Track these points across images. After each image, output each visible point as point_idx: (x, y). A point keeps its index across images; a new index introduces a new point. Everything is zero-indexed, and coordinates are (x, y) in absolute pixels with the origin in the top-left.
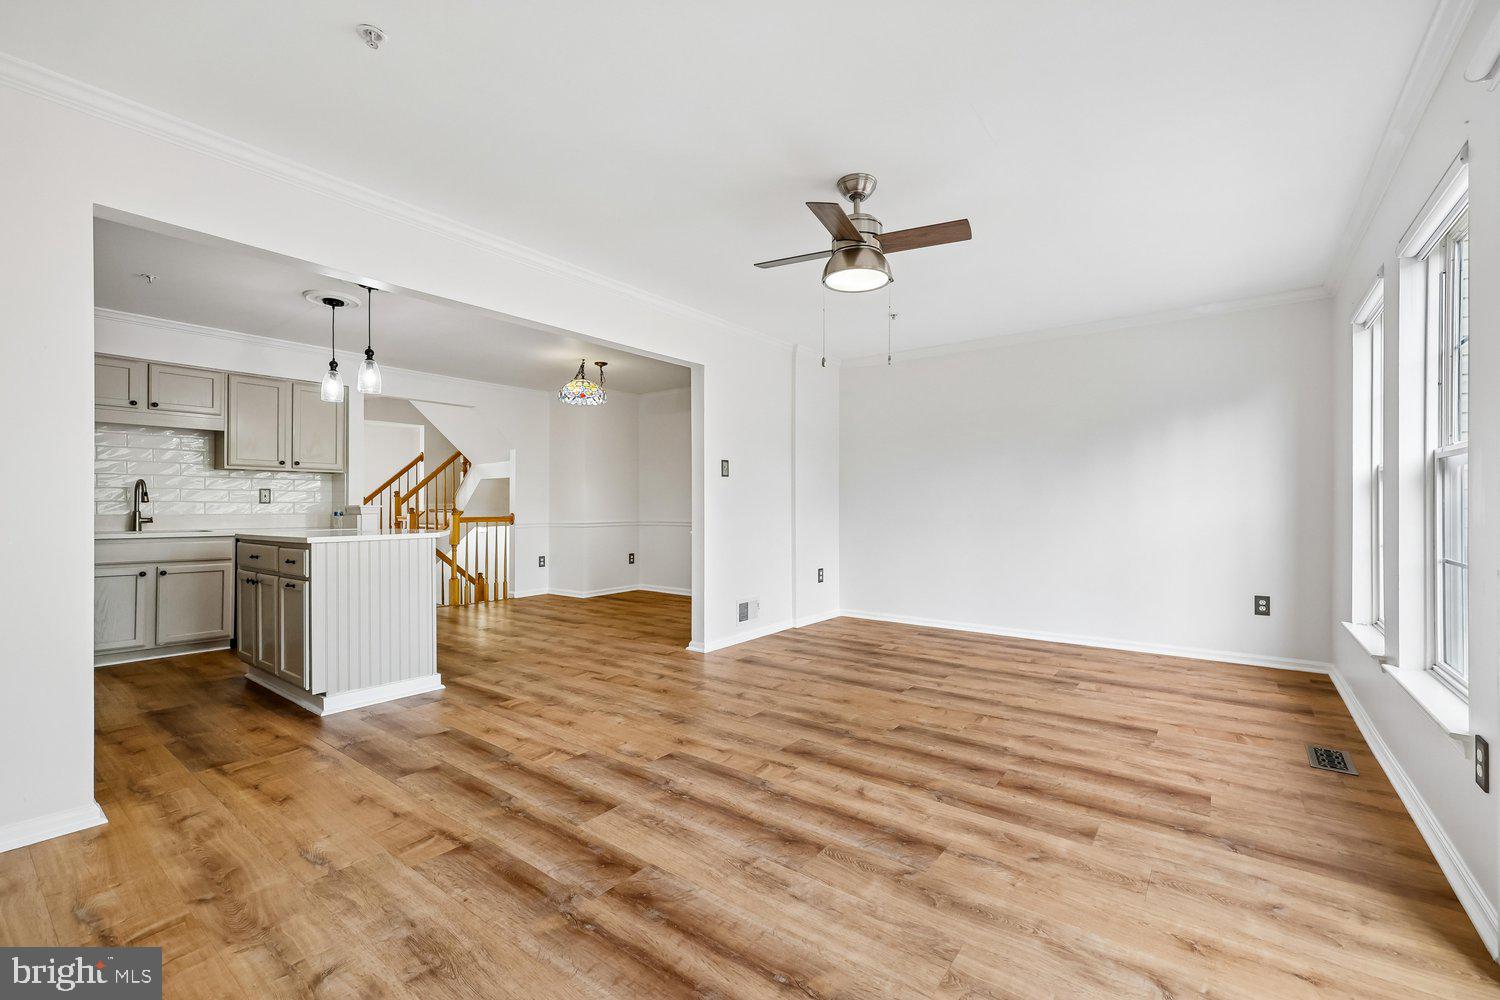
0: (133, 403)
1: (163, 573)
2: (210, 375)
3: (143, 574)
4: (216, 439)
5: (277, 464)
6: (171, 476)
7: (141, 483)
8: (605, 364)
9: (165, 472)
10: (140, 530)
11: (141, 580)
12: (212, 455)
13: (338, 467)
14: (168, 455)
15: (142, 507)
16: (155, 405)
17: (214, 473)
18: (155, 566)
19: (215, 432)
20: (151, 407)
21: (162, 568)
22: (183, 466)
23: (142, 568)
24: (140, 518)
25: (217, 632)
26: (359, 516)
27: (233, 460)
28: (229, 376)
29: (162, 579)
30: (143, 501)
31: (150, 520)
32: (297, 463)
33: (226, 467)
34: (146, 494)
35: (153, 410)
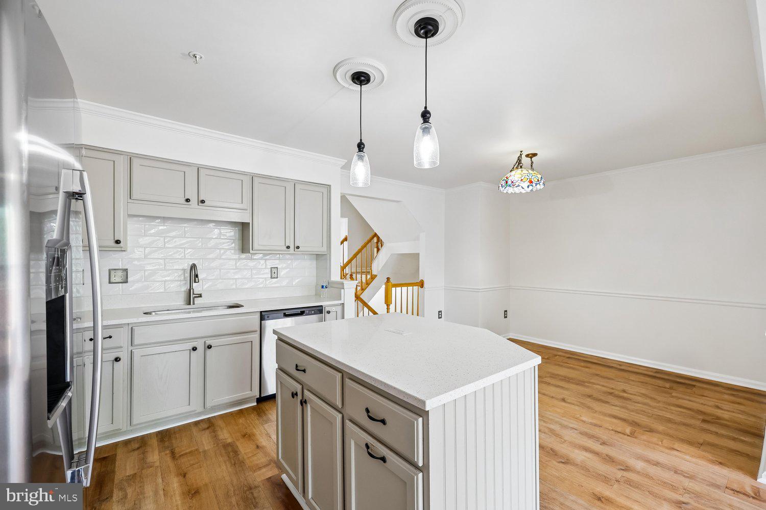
0: (188, 200)
1: (210, 347)
2: (241, 177)
3: (194, 349)
4: (244, 227)
5: (285, 248)
6: (214, 259)
7: (193, 267)
8: (535, 155)
9: (211, 256)
10: (194, 304)
11: (193, 353)
12: (241, 242)
13: (324, 249)
14: (212, 243)
15: (195, 285)
16: (203, 202)
17: (244, 256)
18: (203, 340)
19: (243, 223)
20: (200, 204)
21: (209, 342)
22: (222, 252)
23: (194, 344)
24: (193, 294)
25: (247, 393)
26: (342, 290)
27: (256, 247)
28: (253, 177)
29: (209, 352)
30: (195, 282)
31: (200, 296)
32: (298, 247)
33: (251, 251)
34: (197, 276)
35: (201, 206)
